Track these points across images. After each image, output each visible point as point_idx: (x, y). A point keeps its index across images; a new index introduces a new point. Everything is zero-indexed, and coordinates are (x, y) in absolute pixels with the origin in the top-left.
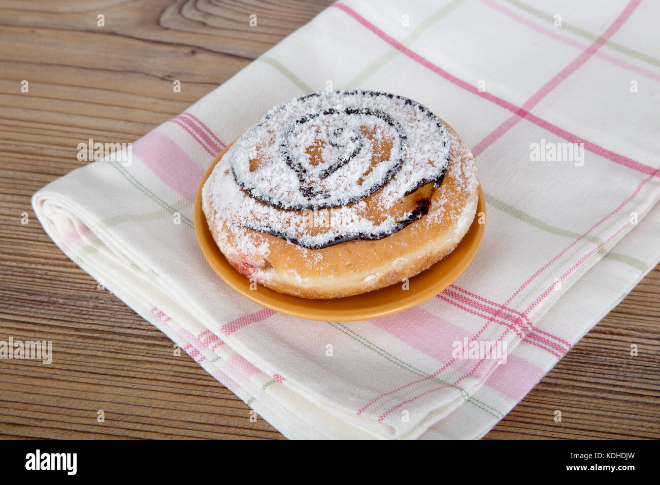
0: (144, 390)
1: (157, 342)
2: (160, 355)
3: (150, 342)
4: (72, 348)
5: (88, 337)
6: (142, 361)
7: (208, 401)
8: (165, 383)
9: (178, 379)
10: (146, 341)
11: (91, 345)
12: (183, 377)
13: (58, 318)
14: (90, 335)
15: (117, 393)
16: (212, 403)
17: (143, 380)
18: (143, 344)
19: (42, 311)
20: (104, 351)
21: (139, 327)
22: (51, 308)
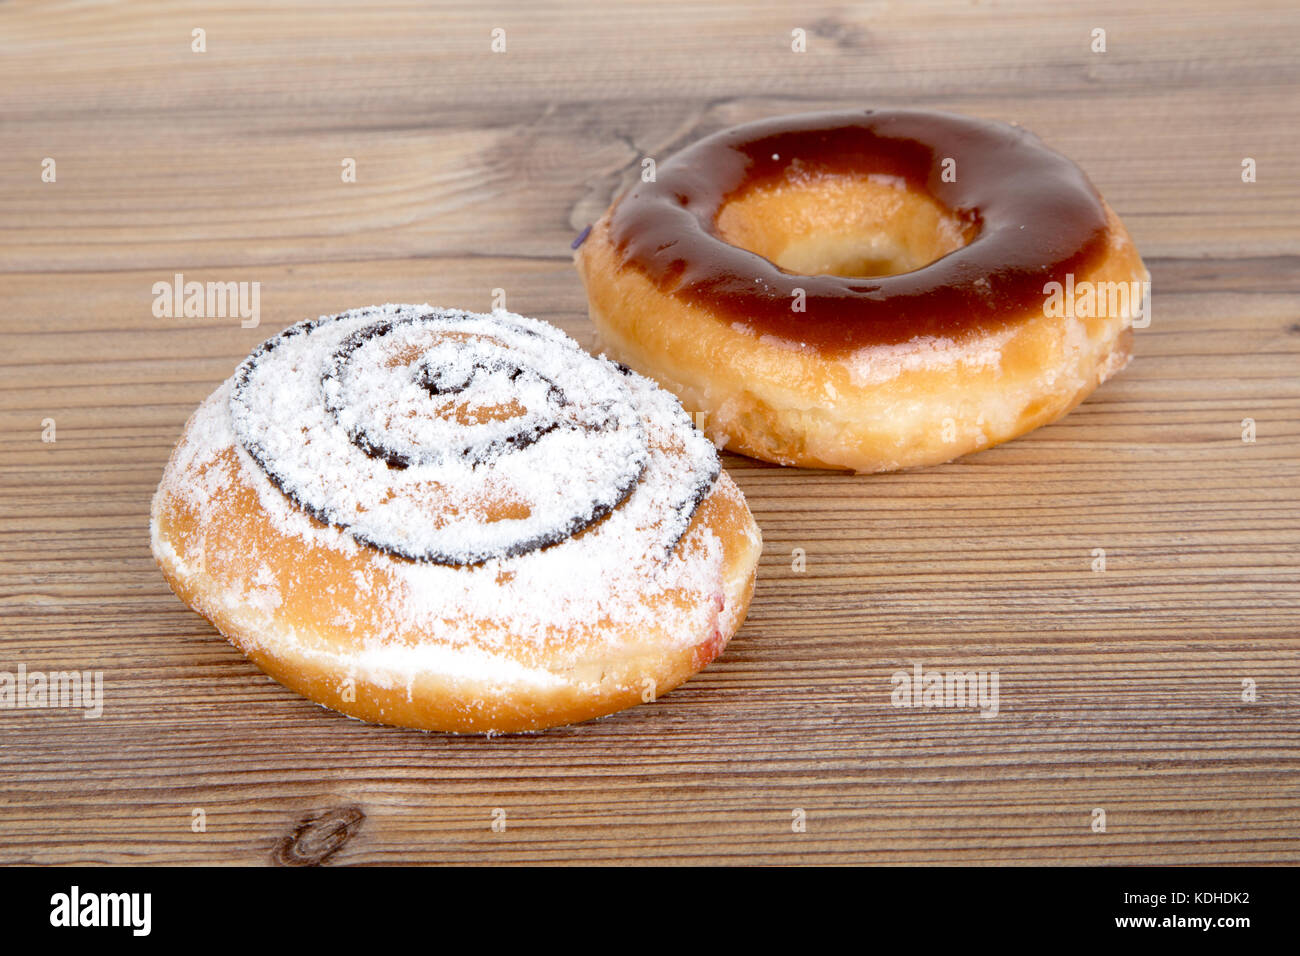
1: (850, 780)
2: (872, 803)
3: (833, 781)
4: (647, 815)
5: (677, 790)
6: (834, 818)
9: (939, 844)
10: (822, 781)
11: (693, 803)
12: (950, 838)
13: (587, 762)
14: (680, 784)
17: (855, 855)
18: (818, 787)
19: (542, 754)
20: (732, 811)
21: (791, 756)
22: (562, 745)
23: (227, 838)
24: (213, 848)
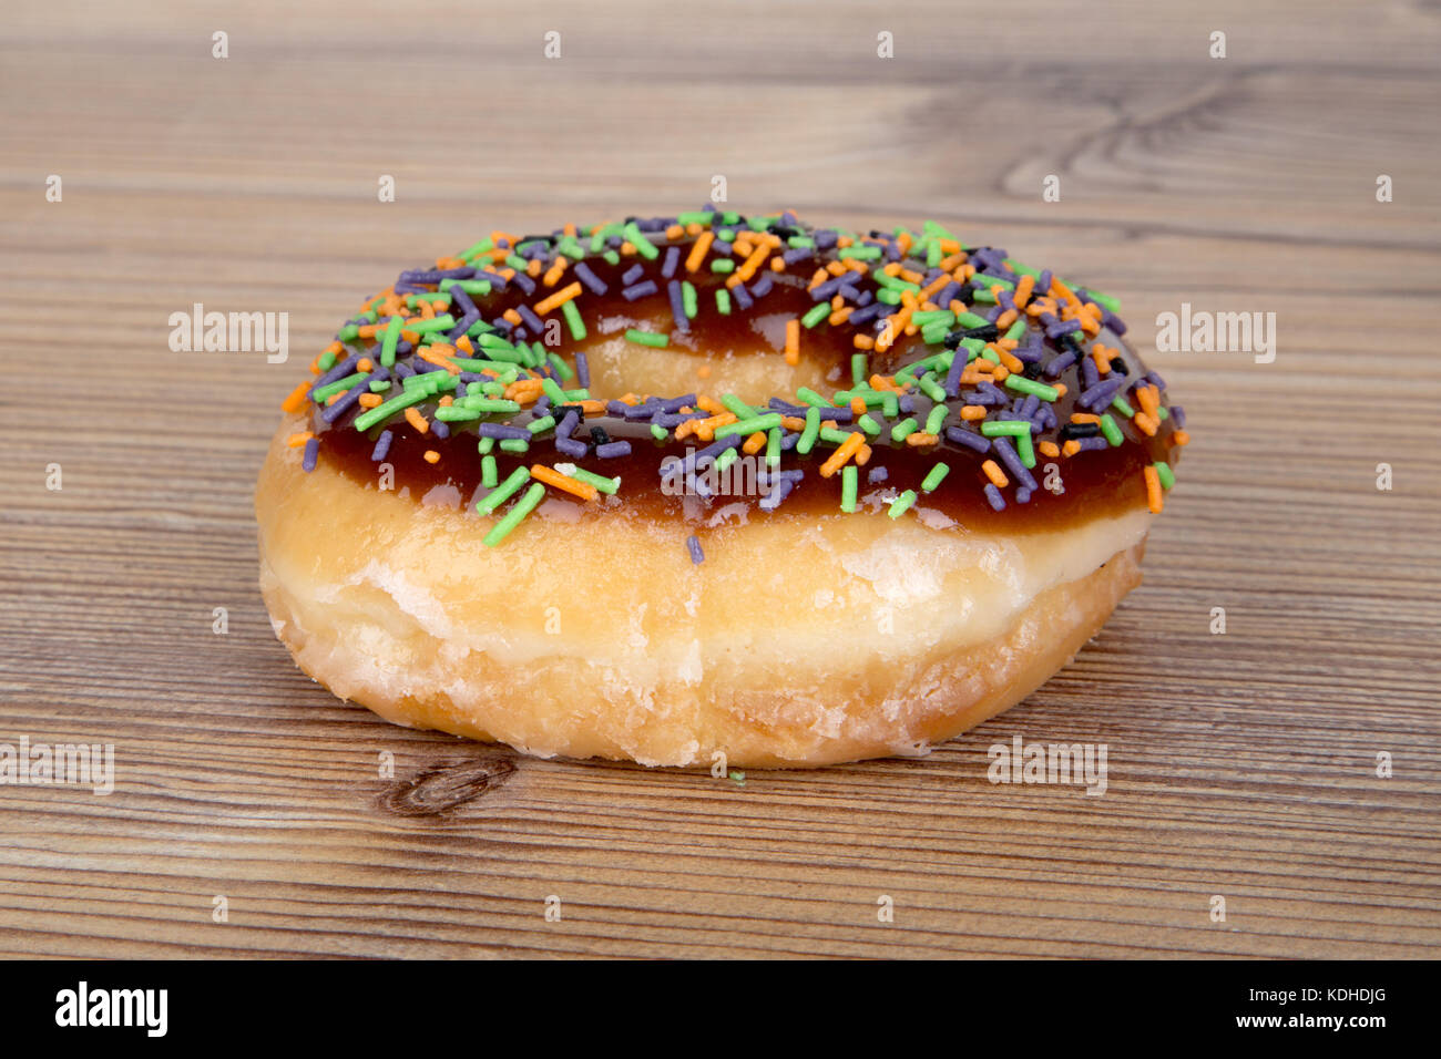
23: (324, 775)
24: (303, 785)
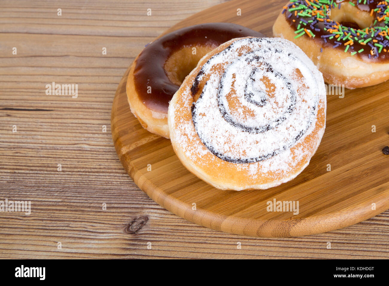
0: (263, 246)
7: (302, 250)
8: (275, 241)
15: (246, 249)
16: (305, 251)
